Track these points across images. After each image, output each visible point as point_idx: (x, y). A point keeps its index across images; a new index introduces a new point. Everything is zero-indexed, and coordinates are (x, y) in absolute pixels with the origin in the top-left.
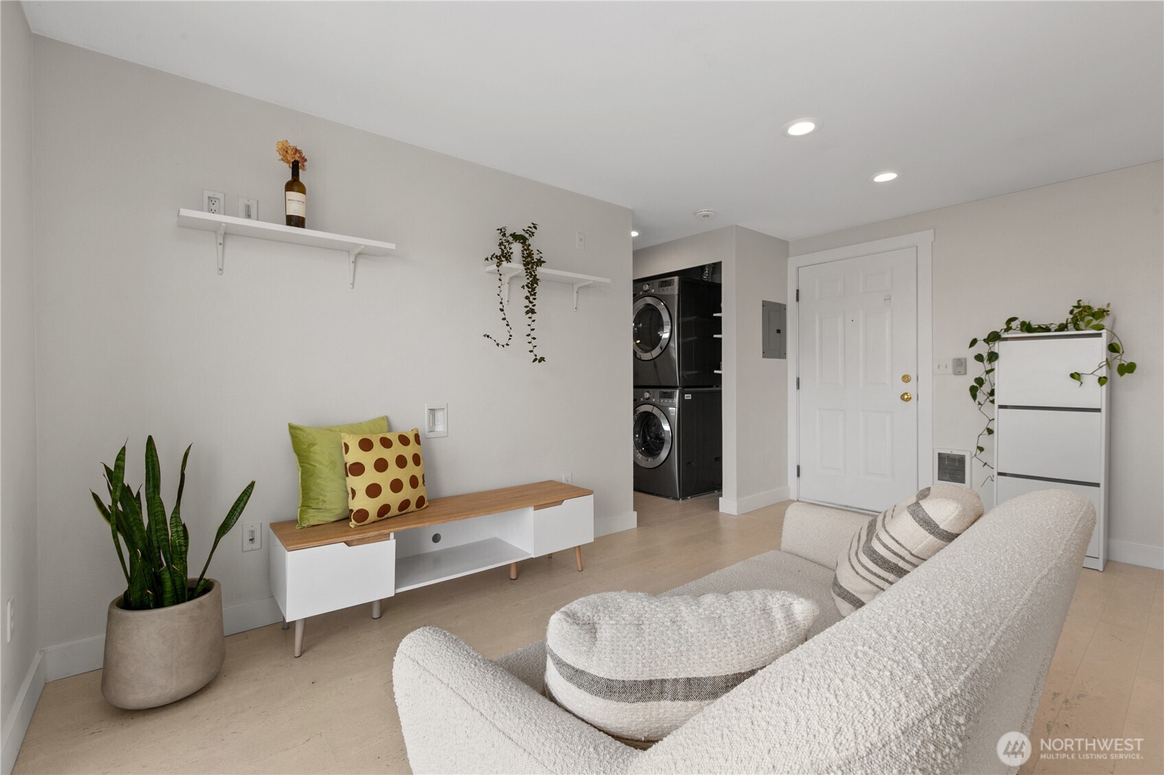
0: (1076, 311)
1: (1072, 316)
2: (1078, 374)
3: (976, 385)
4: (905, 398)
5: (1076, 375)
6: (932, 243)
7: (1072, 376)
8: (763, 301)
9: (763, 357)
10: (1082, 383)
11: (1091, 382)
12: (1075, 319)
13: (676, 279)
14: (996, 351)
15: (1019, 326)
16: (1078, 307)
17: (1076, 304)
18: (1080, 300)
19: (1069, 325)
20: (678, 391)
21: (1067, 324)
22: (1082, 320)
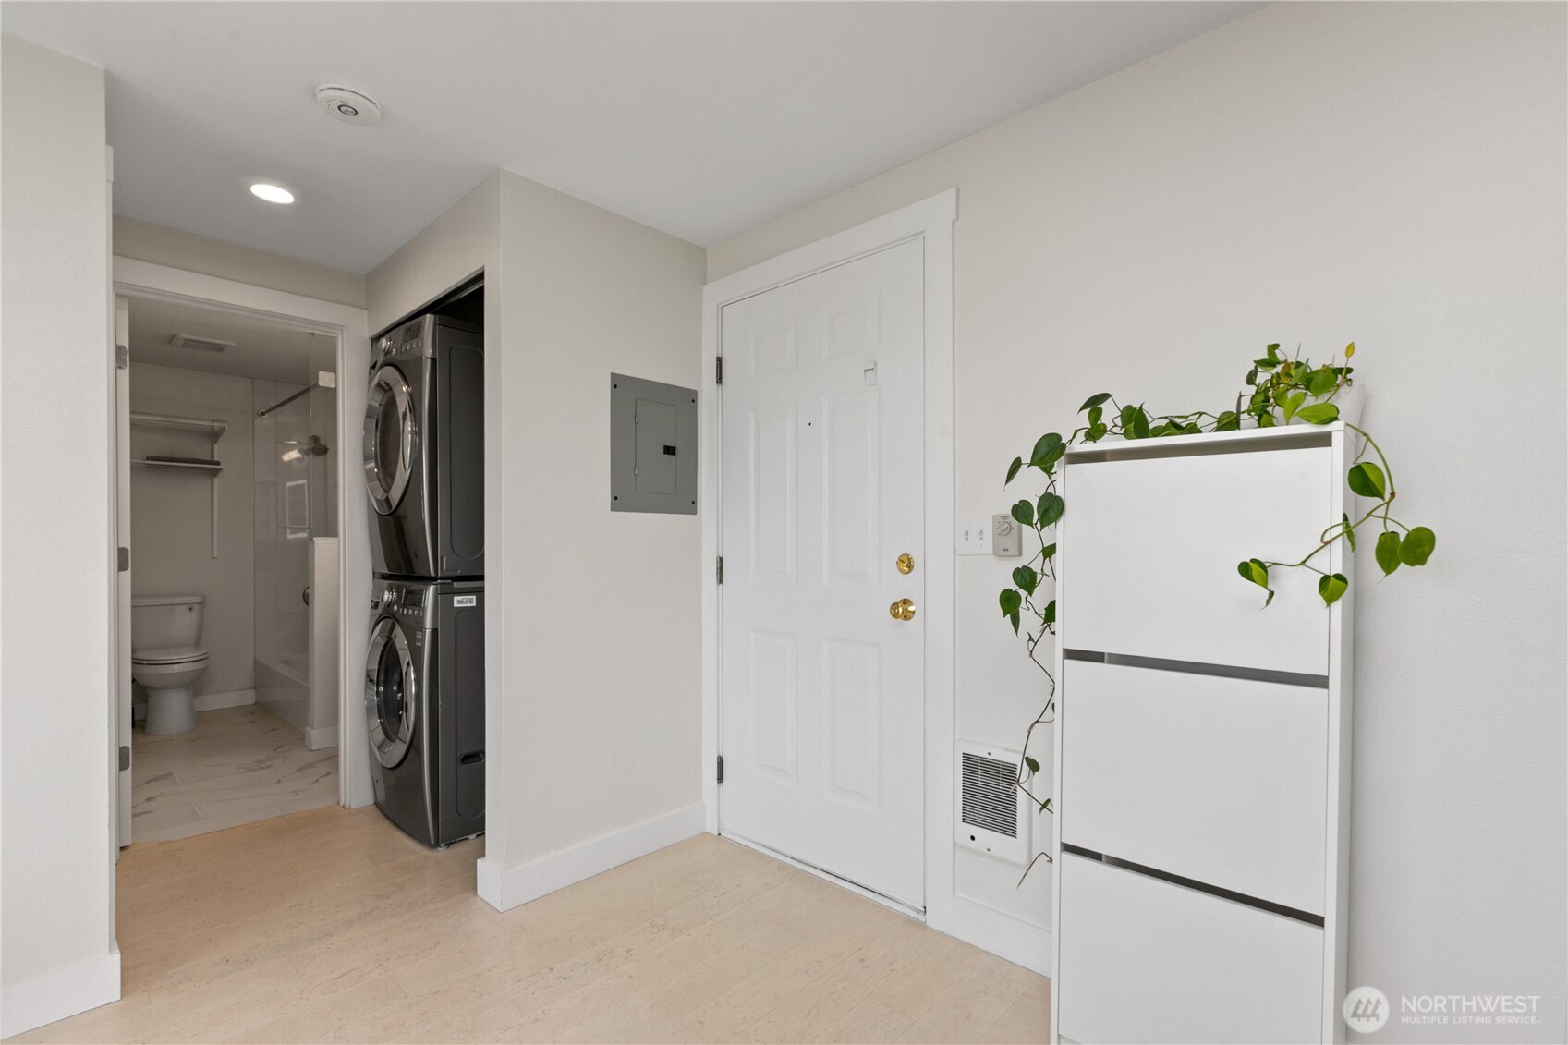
0: (1263, 376)
1: (1252, 389)
2: (1261, 565)
3: (1014, 587)
4: (901, 610)
5: (1255, 569)
6: (953, 222)
7: (1245, 570)
8: (614, 376)
9: (613, 509)
10: (1272, 594)
11: (1300, 588)
12: (1261, 398)
13: (429, 318)
14: (1059, 493)
15: (1118, 421)
16: (1270, 363)
17: (1265, 356)
18: (1277, 346)
19: (1244, 416)
20: (432, 588)
21: (1239, 412)
22: (1279, 400)
